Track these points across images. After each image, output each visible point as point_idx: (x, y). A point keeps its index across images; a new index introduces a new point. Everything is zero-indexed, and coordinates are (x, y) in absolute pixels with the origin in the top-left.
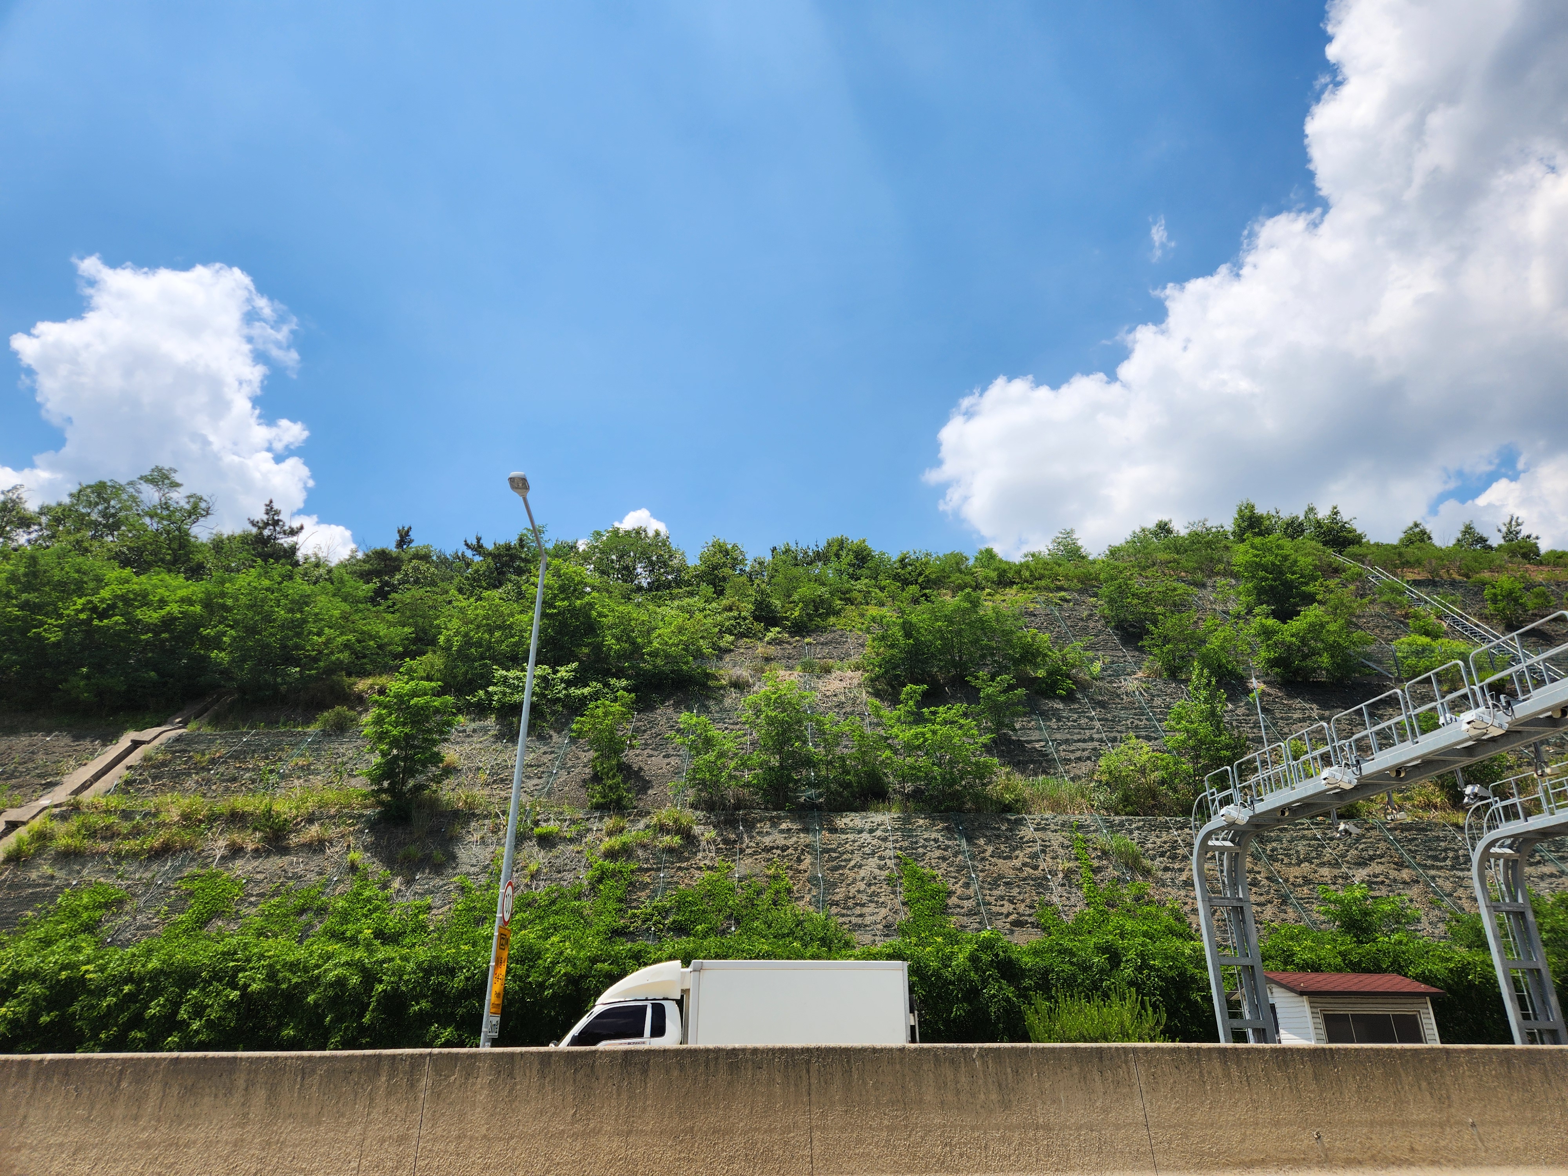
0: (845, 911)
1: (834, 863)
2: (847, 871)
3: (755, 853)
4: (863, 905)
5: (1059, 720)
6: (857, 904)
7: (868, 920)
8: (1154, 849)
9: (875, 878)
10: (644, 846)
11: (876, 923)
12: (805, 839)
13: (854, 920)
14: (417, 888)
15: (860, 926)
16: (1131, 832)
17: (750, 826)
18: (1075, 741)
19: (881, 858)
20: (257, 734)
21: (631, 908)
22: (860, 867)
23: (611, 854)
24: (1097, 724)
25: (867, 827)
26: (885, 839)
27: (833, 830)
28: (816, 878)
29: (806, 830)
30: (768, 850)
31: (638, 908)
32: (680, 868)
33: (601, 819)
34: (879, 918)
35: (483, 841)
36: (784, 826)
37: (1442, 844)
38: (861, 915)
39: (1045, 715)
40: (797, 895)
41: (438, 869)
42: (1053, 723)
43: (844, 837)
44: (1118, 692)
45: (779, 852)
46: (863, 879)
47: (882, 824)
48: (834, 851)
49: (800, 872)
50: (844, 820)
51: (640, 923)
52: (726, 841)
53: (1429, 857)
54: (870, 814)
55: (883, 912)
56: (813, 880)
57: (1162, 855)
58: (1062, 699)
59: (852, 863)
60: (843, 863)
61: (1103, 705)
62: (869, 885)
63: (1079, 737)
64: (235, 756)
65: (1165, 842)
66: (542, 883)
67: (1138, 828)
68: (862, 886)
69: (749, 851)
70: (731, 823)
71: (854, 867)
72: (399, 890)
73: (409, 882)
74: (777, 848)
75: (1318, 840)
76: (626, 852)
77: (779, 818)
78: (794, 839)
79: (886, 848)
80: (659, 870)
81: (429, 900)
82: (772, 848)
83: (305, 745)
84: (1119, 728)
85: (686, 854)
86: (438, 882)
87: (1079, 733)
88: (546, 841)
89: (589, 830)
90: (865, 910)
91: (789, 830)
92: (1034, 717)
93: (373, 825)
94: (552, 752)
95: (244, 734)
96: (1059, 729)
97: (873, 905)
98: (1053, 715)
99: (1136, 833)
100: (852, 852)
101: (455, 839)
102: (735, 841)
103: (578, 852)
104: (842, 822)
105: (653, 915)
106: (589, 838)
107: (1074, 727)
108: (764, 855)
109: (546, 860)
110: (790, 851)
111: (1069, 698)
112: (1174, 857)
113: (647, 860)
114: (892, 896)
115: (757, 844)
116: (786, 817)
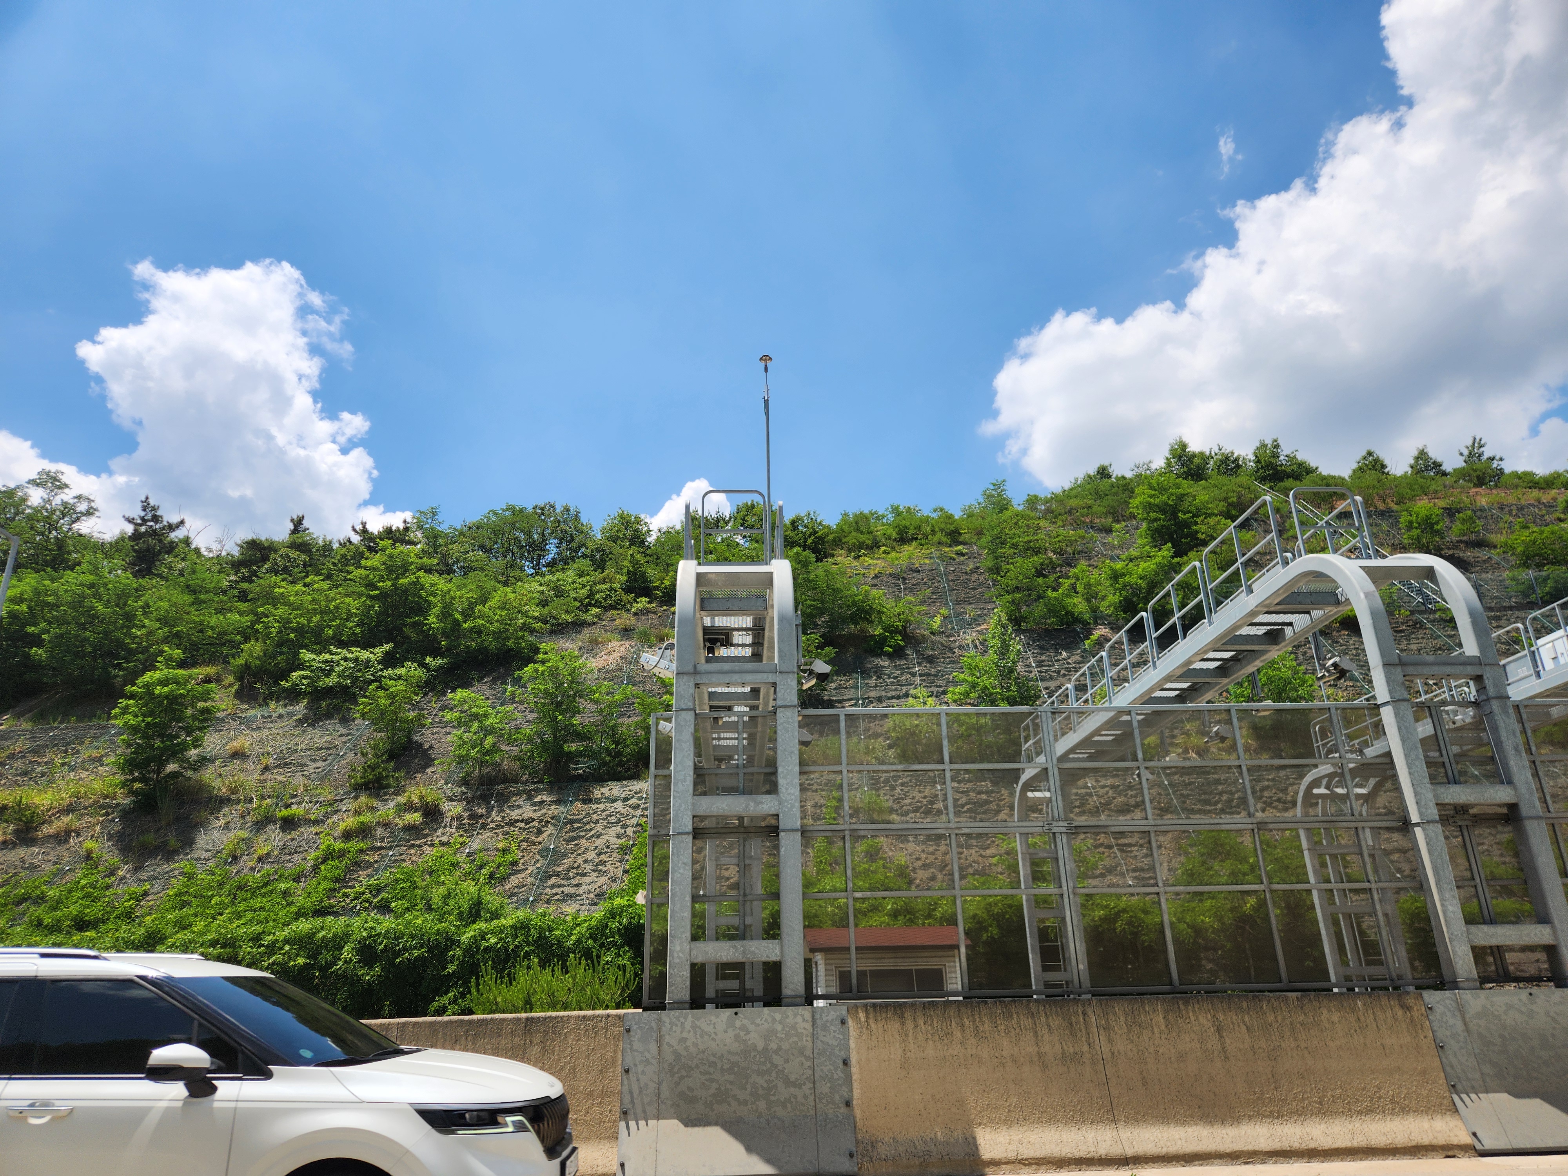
0: (563, 882)
1: (574, 834)
2: (583, 841)
3: (499, 827)
4: (584, 875)
5: (879, 677)
6: (577, 874)
7: (581, 891)
8: (910, 804)
9: (608, 847)
10: (386, 825)
11: (589, 892)
12: (554, 810)
13: (566, 890)
14: (143, 875)
15: (571, 896)
16: (893, 788)
17: (503, 799)
18: (889, 698)
19: (625, 826)
20: (67, 728)
21: (347, 887)
22: (598, 836)
23: (347, 835)
24: (918, 679)
25: (623, 796)
26: (637, 807)
27: (587, 801)
28: (547, 849)
29: (558, 802)
30: (512, 823)
31: (353, 887)
32: (413, 846)
33: (356, 798)
34: (592, 887)
35: (227, 827)
36: (537, 799)
37: (1220, 787)
38: (577, 885)
39: (865, 673)
40: (521, 867)
41: (170, 855)
42: (872, 682)
43: (595, 806)
44: (953, 645)
45: (522, 825)
46: (596, 848)
47: (640, 792)
48: (579, 821)
49: (534, 844)
50: (603, 790)
51: (348, 901)
52: (473, 817)
53: (1200, 801)
54: (631, 782)
55: (603, 880)
56: (544, 852)
57: (916, 810)
58: (890, 656)
59: (593, 832)
60: (583, 834)
61: (931, 660)
62: (599, 854)
63: (894, 693)
64: (35, 751)
65: (925, 797)
66: (267, 867)
67: (902, 785)
68: (591, 855)
69: (492, 825)
70: (484, 798)
71: (593, 836)
72: (124, 878)
73: (136, 869)
74: (522, 821)
75: (1088, 788)
76: (364, 831)
77: (538, 791)
78: (544, 811)
79: (633, 816)
80: (390, 848)
81: (147, 886)
82: (517, 821)
83: (107, 738)
84: (939, 683)
85: (426, 831)
86: (166, 867)
87: (896, 690)
88: (289, 824)
89: (336, 812)
90: (586, 879)
91: (542, 802)
92: (855, 675)
93: (126, 814)
94: (348, 735)
95: (52, 729)
96: (876, 686)
97: (596, 874)
98: (875, 672)
99: (898, 790)
100: (597, 822)
101: (202, 824)
102: (482, 816)
103: (317, 834)
104: (597, 793)
105: (363, 893)
106: (335, 818)
107: (893, 684)
108: (506, 829)
109: (281, 843)
110: (535, 823)
111: (898, 653)
112: (928, 812)
113: (382, 839)
114: (618, 864)
115: (503, 818)
116: (545, 790)
